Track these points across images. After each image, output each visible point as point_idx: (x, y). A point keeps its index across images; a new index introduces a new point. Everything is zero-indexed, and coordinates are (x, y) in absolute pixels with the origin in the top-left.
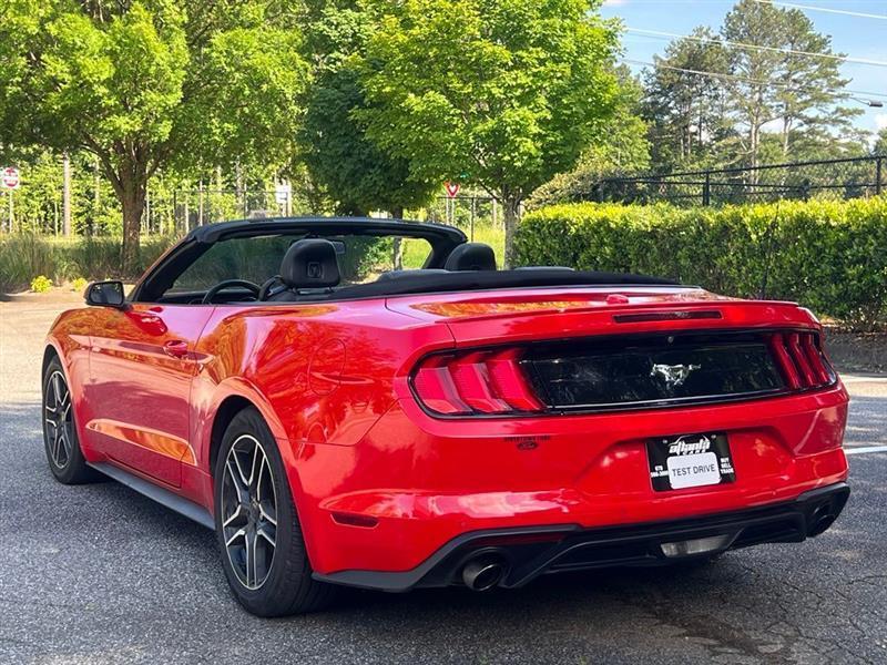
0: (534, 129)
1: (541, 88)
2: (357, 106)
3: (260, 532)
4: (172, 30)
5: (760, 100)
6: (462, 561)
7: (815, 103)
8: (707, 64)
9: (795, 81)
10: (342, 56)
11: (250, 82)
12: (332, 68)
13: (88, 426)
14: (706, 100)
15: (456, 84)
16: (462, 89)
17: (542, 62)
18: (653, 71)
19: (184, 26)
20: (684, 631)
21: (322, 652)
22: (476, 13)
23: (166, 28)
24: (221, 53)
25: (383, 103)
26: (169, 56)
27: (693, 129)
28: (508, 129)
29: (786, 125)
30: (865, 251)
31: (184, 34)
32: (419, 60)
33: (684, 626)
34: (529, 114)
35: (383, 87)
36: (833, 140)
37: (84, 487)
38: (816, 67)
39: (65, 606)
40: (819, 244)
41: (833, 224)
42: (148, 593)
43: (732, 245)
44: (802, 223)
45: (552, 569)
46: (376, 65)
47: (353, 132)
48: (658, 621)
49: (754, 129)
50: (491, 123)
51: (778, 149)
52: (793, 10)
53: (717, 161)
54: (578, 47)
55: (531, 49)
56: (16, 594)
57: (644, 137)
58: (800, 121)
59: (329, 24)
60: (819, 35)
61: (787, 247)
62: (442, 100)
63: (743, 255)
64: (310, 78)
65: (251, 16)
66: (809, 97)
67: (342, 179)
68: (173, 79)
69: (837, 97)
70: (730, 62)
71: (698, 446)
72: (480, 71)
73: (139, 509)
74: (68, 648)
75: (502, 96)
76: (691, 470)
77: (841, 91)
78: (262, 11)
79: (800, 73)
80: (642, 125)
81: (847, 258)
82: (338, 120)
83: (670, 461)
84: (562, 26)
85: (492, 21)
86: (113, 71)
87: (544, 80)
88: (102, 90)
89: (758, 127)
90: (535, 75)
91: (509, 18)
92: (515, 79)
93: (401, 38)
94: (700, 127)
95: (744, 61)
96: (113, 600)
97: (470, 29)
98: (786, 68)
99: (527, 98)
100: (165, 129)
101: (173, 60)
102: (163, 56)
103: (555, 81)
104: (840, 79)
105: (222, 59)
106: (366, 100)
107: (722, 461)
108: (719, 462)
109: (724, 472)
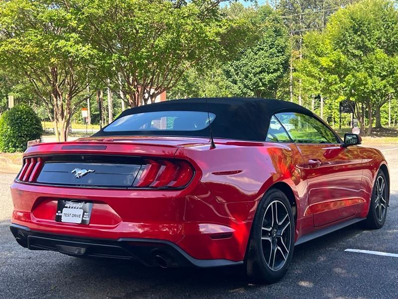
71: (77, 205)
76: (71, 215)
83: (64, 209)
107: (85, 214)
108: (83, 215)
109: (84, 219)
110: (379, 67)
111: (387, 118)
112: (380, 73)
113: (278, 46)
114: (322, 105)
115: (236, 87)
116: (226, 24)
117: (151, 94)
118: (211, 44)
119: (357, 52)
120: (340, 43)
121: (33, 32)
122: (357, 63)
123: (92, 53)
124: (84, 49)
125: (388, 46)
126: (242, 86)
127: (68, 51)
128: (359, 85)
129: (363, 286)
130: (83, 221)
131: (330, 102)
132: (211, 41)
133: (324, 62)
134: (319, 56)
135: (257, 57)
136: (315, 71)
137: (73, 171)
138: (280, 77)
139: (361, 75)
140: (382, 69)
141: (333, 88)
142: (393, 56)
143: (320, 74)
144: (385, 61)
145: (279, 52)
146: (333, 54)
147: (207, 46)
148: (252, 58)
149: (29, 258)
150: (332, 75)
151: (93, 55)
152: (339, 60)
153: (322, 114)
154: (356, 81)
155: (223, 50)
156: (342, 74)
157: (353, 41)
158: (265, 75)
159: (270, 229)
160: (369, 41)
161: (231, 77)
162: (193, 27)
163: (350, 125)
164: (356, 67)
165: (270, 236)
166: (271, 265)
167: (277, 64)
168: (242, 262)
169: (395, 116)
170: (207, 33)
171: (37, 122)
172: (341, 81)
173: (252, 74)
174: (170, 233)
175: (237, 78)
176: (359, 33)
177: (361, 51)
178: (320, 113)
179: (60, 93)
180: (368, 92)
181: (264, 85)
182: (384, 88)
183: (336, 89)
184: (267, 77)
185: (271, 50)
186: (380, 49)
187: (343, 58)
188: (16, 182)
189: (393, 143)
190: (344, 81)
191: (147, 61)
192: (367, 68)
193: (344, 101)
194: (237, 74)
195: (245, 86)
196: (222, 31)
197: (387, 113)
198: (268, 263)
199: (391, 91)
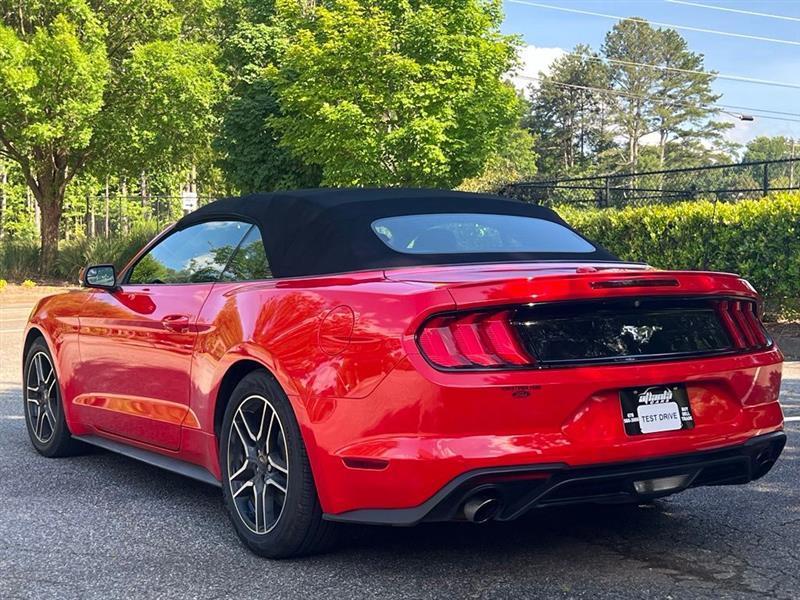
0: (442, 138)
1: (447, 99)
2: (272, 115)
3: (270, 481)
4: (94, 42)
5: (638, 114)
6: (464, 498)
7: (689, 117)
8: (590, 81)
9: (670, 96)
10: (256, 68)
11: (168, 92)
12: (247, 79)
13: (74, 401)
14: (587, 114)
15: (367, 95)
16: (374, 99)
17: (449, 75)
18: (538, 87)
19: (106, 39)
20: (646, 564)
21: (334, 585)
22: (387, 28)
23: (88, 40)
24: (141, 63)
25: (298, 112)
26: (91, 66)
27: (575, 141)
28: (418, 137)
29: (662, 138)
30: (756, 247)
31: (104, 46)
32: (332, 72)
33: (645, 561)
34: (436, 122)
35: (299, 97)
36: (706, 152)
37: (67, 460)
38: (690, 83)
39: (88, 554)
40: (713, 241)
41: (726, 222)
42: (159, 542)
43: (633, 243)
44: (697, 222)
45: (542, 503)
46: (292, 76)
47: (268, 139)
48: (622, 557)
49: (632, 141)
50: (401, 132)
51: (656, 160)
52: (669, 30)
53: (599, 171)
54: (481, 61)
55: (438, 62)
56: (38, 545)
57: (533, 149)
58: (675, 134)
59: (244, 37)
60: (693, 54)
61: (684, 244)
62: (355, 109)
63: (643, 252)
64: (227, 88)
65: (169, 29)
66: (683, 112)
67: (257, 183)
68: (94, 88)
69: (710, 111)
70: (611, 78)
71: (662, 397)
72: (390, 82)
73: (125, 476)
74: (103, 586)
75: (412, 106)
76: (658, 417)
77: (711, 106)
78: (180, 23)
79: (675, 90)
80: (529, 138)
81: (739, 254)
82: (253, 128)
83: (640, 409)
84: (466, 42)
85: (402, 36)
86: (37, 81)
87: (451, 92)
88: (26, 98)
89: (636, 139)
90: (442, 86)
91: (418, 34)
92: (424, 91)
93: (316, 51)
94: (582, 139)
95: (623, 77)
96: (129, 548)
97: (382, 44)
98: (663, 85)
99: (434, 108)
100: (86, 136)
101: (94, 69)
102: (85, 65)
103: (461, 92)
104: (711, 94)
105: (143, 70)
106: (282, 109)
107: (683, 409)
108: (680, 411)
109: (685, 419)
130: (683, 422)
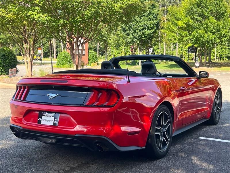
71: (51, 115)
76: (47, 120)
107: (55, 120)
108: (54, 120)
109: (55, 123)
110: (212, 28)
111: (214, 56)
112: (212, 31)
113: (154, 14)
114: (177, 48)
115: (129, 38)
116: (126, 2)
117: (82, 42)
118: (117, 14)
119: (199, 18)
120: (189, 12)
121: (13, 6)
122: (199, 24)
123: (48, 19)
124: (43, 16)
125: (217, 15)
126: (132, 37)
127: (34, 18)
128: (200, 38)
129: (212, 160)
130: (54, 124)
131: (182, 46)
132: (117, 12)
133: (180, 24)
134: (177, 20)
135: (141, 20)
136: (175, 29)
137: (47, 95)
138: (155, 32)
139: (201, 32)
140: (213, 28)
141: (185, 39)
142: (219, 21)
143: (178, 30)
144: (215, 24)
145: (154, 17)
146: (185, 19)
147: (115, 15)
148: (138, 21)
149: (19, 142)
150: (184, 31)
151: (48, 20)
152: (189, 23)
153: (177, 53)
154: (198, 35)
155: (124, 17)
156: (190, 31)
157: (197, 12)
158: (145, 31)
159: (159, 128)
160: (206, 12)
161: (126, 32)
162: (107, 4)
163: (193, 60)
164: (198, 27)
165: (159, 132)
166: (160, 148)
167: (153, 25)
168: (145, 147)
169: (218, 55)
170: (115, 8)
171: (14, 58)
172: (190, 35)
173: (138, 30)
174: (104, 131)
175: (130, 32)
176: (200, 7)
177: (201, 17)
178: (176, 53)
179: (28, 41)
180: (205, 41)
181: (145, 37)
182: (214, 39)
183: (187, 40)
184: (147, 32)
185: (149, 16)
186: (212, 17)
187: (191, 21)
188: (13, 100)
189: (218, 71)
190: (191, 35)
191: (80, 24)
192: (204, 28)
193: (191, 47)
194: (130, 30)
195: (134, 37)
196: (124, 6)
197: (214, 53)
198: (158, 147)
199: (218, 41)
